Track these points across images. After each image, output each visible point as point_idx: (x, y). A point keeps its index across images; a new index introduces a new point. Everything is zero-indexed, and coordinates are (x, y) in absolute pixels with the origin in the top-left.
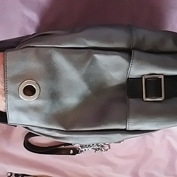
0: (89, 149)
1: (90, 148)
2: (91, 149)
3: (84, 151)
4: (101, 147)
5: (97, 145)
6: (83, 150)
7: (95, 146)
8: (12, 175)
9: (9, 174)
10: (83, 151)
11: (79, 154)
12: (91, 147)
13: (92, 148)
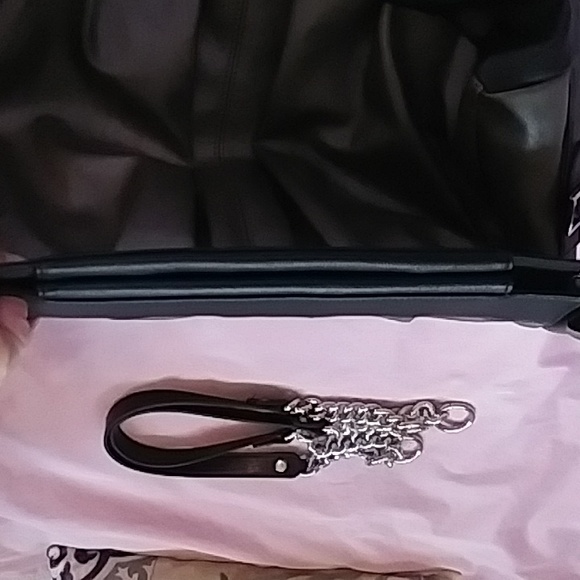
0: (347, 456)
1: (351, 450)
2: (354, 453)
3: (326, 462)
4: (388, 445)
5: (375, 438)
6: (323, 459)
7: (368, 443)
8: (66, 554)
9: (55, 553)
10: (323, 463)
11: (311, 471)
12: (352, 445)
13: (355, 449)
